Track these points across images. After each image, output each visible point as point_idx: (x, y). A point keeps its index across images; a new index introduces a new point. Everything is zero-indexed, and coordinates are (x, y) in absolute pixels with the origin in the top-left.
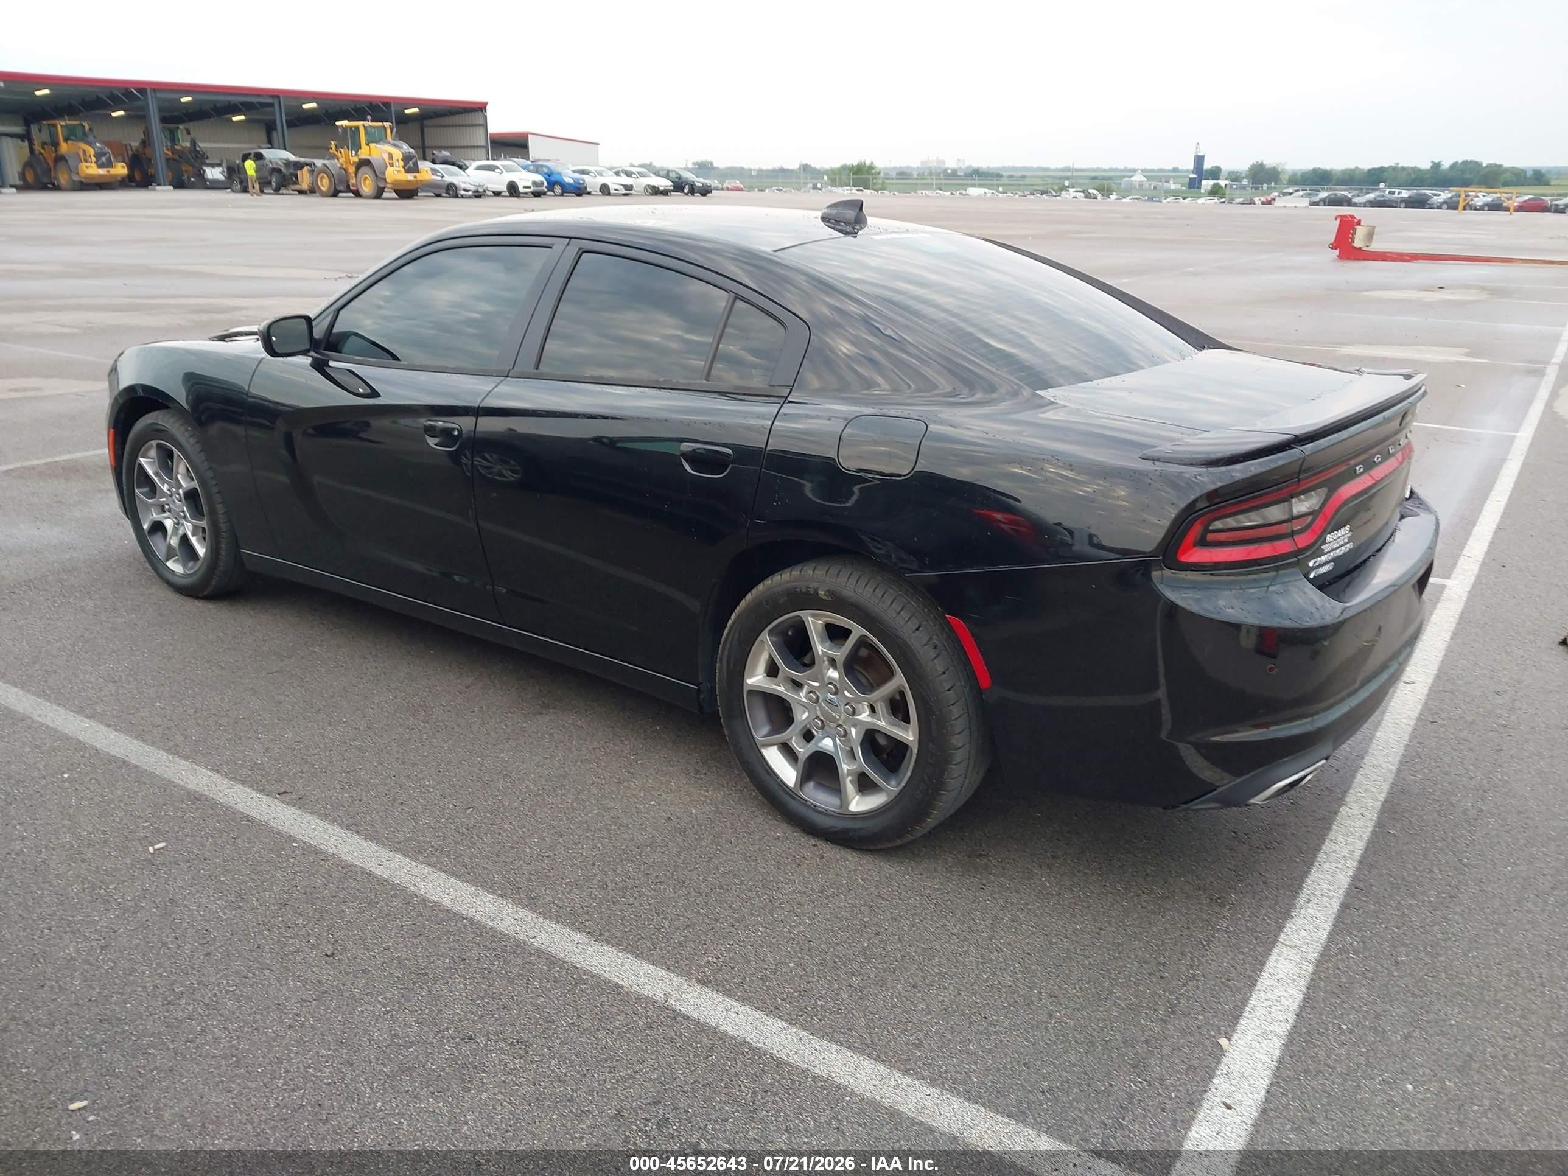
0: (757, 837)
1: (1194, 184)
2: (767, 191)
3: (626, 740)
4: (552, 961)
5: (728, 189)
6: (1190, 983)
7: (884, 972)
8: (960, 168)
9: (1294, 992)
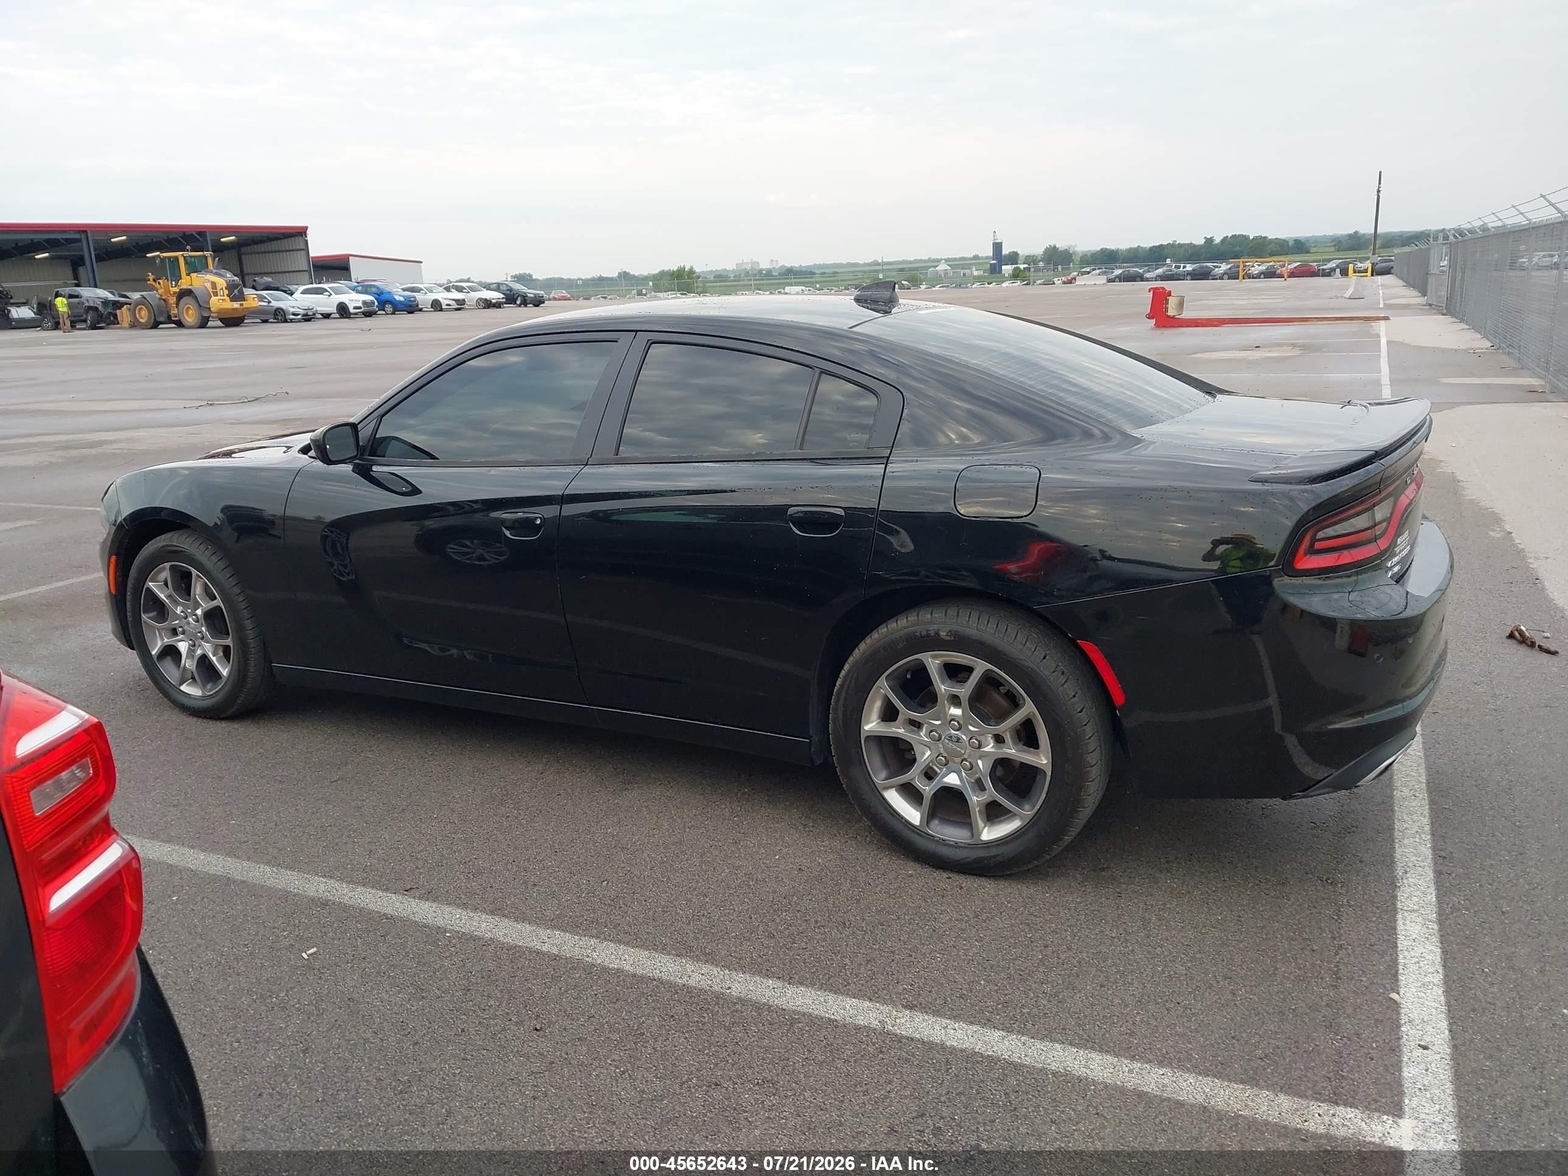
0: (891, 876)
1: (995, 270)
2: (593, 298)
3: (722, 804)
4: (758, 1007)
5: (555, 299)
6: (1340, 952)
7: (1069, 977)
8: (774, 268)
9: (1433, 948)
